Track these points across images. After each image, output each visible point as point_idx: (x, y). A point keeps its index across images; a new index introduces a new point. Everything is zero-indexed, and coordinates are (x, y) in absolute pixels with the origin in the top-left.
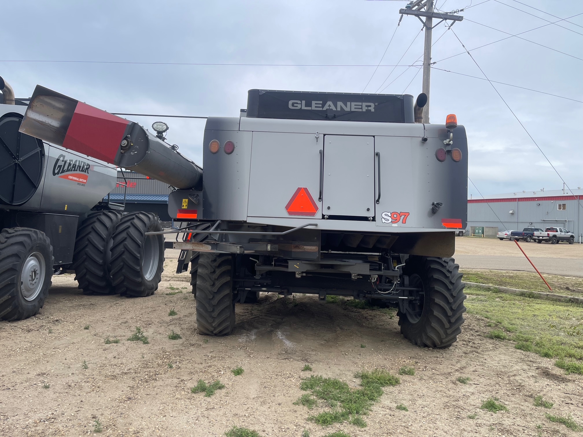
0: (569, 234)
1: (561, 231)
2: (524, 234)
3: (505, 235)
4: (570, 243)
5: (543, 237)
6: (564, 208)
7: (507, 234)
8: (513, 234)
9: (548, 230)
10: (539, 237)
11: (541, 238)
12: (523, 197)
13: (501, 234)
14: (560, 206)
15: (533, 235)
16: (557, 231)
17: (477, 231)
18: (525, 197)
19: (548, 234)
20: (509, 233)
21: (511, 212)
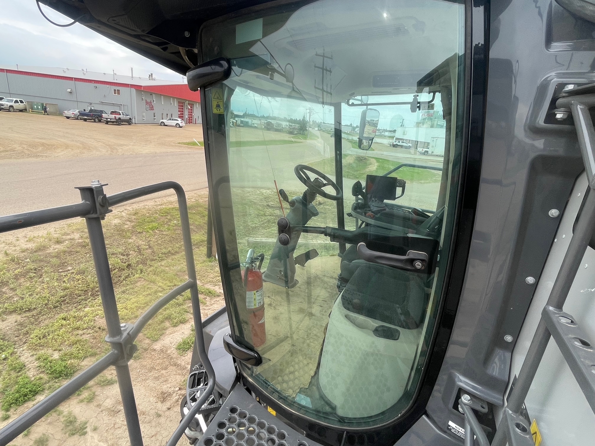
0: (128, 116)
1: (123, 115)
2: (93, 115)
3: (72, 114)
4: (129, 124)
5: (111, 119)
6: (119, 93)
7: (74, 114)
8: (81, 114)
9: (112, 113)
10: (107, 119)
11: (109, 120)
12: (80, 78)
13: (68, 113)
14: (115, 90)
15: (101, 116)
16: (120, 114)
17: (35, 107)
18: (82, 78)
19: (115, 117)
20: (77, 112)
21: (69, 90)
